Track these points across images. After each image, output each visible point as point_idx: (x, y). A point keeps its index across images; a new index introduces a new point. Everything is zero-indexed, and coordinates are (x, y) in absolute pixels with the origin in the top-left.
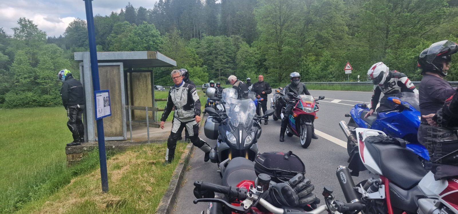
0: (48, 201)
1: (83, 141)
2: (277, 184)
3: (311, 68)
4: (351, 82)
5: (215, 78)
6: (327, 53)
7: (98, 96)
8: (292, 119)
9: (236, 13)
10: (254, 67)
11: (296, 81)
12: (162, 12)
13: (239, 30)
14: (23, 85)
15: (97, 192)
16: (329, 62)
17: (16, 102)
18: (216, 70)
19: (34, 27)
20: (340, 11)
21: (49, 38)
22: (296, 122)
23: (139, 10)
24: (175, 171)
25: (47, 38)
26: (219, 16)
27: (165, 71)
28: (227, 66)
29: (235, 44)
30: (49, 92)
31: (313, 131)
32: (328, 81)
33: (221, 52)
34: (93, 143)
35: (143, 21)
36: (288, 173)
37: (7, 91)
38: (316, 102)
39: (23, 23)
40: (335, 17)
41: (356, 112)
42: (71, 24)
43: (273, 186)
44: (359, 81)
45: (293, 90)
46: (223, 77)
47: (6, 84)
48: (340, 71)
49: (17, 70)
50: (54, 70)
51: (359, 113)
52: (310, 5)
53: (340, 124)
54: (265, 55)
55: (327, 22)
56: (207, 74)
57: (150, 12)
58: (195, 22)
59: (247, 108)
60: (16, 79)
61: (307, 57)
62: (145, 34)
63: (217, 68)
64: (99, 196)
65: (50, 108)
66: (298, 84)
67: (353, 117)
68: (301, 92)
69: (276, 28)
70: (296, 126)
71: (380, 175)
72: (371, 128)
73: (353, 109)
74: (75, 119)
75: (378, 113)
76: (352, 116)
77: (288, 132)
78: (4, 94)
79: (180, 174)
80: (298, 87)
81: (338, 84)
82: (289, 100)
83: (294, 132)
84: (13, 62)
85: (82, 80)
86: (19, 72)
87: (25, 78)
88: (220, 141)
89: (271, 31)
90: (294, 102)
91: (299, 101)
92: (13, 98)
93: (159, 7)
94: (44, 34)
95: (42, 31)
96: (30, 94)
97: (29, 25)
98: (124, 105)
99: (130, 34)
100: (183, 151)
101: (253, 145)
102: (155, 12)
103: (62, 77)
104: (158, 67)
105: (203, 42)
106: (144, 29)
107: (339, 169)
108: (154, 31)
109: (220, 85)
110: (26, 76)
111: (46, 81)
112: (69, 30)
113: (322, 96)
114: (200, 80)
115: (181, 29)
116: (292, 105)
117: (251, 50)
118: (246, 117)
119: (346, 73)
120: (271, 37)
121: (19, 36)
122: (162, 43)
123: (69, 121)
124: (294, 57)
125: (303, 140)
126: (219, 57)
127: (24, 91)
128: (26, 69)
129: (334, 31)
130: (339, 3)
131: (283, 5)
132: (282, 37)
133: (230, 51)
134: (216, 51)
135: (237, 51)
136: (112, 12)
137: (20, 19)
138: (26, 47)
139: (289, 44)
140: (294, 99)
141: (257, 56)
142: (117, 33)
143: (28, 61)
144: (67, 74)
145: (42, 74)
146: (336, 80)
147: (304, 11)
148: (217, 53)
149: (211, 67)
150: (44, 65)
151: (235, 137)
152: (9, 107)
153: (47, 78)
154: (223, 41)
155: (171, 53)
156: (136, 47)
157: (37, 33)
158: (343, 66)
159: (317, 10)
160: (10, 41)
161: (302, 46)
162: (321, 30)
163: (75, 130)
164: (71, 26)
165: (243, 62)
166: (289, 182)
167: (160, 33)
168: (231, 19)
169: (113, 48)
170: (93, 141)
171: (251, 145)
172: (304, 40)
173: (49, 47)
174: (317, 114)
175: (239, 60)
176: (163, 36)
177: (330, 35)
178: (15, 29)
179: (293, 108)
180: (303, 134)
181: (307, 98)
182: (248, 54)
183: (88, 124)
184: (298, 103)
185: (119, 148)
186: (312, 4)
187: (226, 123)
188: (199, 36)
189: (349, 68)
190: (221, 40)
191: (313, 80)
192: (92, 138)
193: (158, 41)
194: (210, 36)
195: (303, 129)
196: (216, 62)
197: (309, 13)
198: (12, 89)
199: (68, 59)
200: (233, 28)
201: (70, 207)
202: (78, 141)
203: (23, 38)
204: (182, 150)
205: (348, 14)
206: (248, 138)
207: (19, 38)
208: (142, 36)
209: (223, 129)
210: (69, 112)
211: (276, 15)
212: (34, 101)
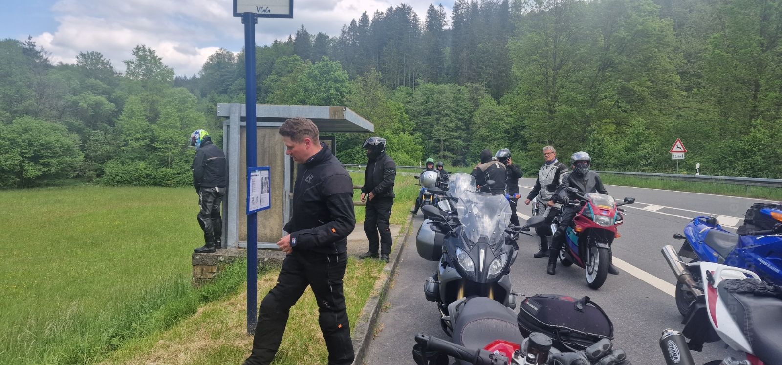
0: (162, 339)
1: (219, 246)
2: (563, 354)
3: (607, 146)
4: (682, 175)
5: (434, 153)
6: (638, 122)
7: (252, 176)
8: (572, 235)
9: (477, 47)
10: (503, 138)
11: (584, 167)
12: (354, 42)
13: (480, 75)
14: (134, 150)
15: (239, 333)
16: (642, 136)
17: (121, 177)
18: (436, 140)
19: (156, 61)
20: (666, 48)
21: (177, 79)
22: (579, 242)
23: (317, 38)
24: (364, 309)
25: (174, 78)
26: (447, 51)
27: (352, 139)
28: (455, 134)
29: (471, 99)
30: (171, 163)
31: (610, 259)
32: (638, 171)
33: (447, 111)
34: (235, 250)
35: (323, 56)
36: (581, 336)
37: (109, 158)
38: (619, 207)
39: (141, 53)
40: (656, 56)
41: (695, 232)
42: (212, 58)
43: (555, 356)
44: (698, 174)
45: (577, 185)
46: (447, 153)
47: (108, 147)
48: (662, 154)
49: (126, 126)
50: (181, 129)
51: (700, 234)
52: (610, 36)
53: (663, 251)
54: (523, 118)
55: (640, 65)
56: (421, 147)
57: (335, 42)
58: (406, 60)
59: (496, 212)
60: (124, 141)
61: (602, 125)
62: (325, 77)
63: (438, 138)
64: (242, 340)
65: (170, 188)
66: (586, 174)
67: (689, 240)
68: (590, 187)
69: (547, 73)
70: (579, 247)
71: (748, 354)
72: (726, 264)
73: (689, 226)
74: (210, 210)
75: (739, 237)
76: (688, 237)
77: (563, 258)
78: (103, 163)
79: (371, 315)
80: (586, 179)
81: (657, 178)
82: (568, 200)
83: (574, 259)
84: (121, 115)
85: (226, 148)
86: (128, 130)
87: (137, 139)
88: (445, 265)
89: (538, 78)
90: (577, 205)
91: (586, 205)
92: (116, 170)
93: (349, 33)
94: (171, 72)
95: (168, 68)
96: (142, 165)
97: (149, 58)
98: (287, 192)
99: (300, 76)
100: (378, 276)
101: (503, 276)
102: (342, 41)
103: (196, 142)
104: (341, 132)
105: (418, 95)
106: (323, 69)
107: (666, 334)
108: (340, 73)
109: (442, 166)
110: (138, 136)
111: (167, 145)
112: (207, 67)
113: (630, 197)
114: (408, 157)
115: (382, 71)
116: (572, 211)
117: (499, 109)
118: (493, 226)
119: (673, 158)
120: (537, 89)
121: (133, 74)
122: (350, 92)
123: (201, 212)
124: (576, 124)
125: (590, 274)
126: (442, 118)
127: (133, 159)
128: (140, 124)
129: (652, 82)
130: (664, 33)
131: (561, 35)
132: (556, 90)
133: (462, 110)
134: (439, 109)
135: (474, 110)
136: (274, 40)
137: (138, 46)
138: (143, 91)
139: (569, 101)
140: (577, 200)
141: (508, 120)
142: (279, 74)
143: (143, 113)
144: (203, 138)
145: (163, 134)
146: (654, 170)
147: (598, 45)
148: (439, 113)
149: (428, 135)
150: (166, 121)
151: (471, 260)
152: (109, 183)
153: (169, 140)
154: (452, 93)
155: (363, 110)
156: (309, 98)
157: (161, 70)
158: (668, 144)
159: (623, 44)
160: (119, 80)
161: (591, 106)
162: (628, 80)
163: (208, 227)
164: (211, 61)
165: (485, 129)
166: (585, 351)
167: (349, 76)
168: (467, 56)
169: (273, 99)
170: (235, 247)
171: (500, 276)
172: (596, 96)
173: (177, 92)
174: (620, 230)
175: (478, 126)
176: (353, 81)
177: (645, 89)
178: (129, 63)
179: (575, 215)
180: (593, 264)
181: (603, 198)
182: (494, 117)
183: (229, 220)
184: (586, 207)
185: (275, 262)
186: (615, 34)
187: (457, 235)
188: (411, 82)
189: (679, 150)
190: (448, 91)
191: (611, 167)
192: (233, 242)
193: (344, 90)
194: (430, 84)
195: (592, 255)
196: (437, 127)
197: (607, 49)
198: (115, 156)
199: (203, 113)
200: (470, 71)
201: (195, 352)
202: (211, 246)
203: (138, 77)
204: (376, 275)
205: (681, 53)
206: (496, 263)
207: (133, 76)
208: (319, 81)
209: (451, 245)
210: (201, 198)
211: (547, 51)
212: (148, 176)
